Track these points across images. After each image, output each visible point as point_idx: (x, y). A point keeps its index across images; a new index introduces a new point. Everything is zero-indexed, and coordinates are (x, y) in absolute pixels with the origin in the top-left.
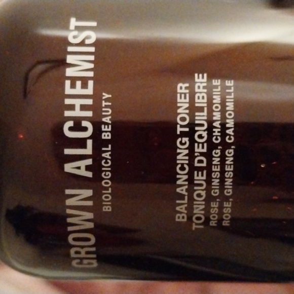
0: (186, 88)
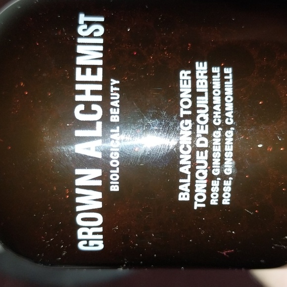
0: (188, 75)
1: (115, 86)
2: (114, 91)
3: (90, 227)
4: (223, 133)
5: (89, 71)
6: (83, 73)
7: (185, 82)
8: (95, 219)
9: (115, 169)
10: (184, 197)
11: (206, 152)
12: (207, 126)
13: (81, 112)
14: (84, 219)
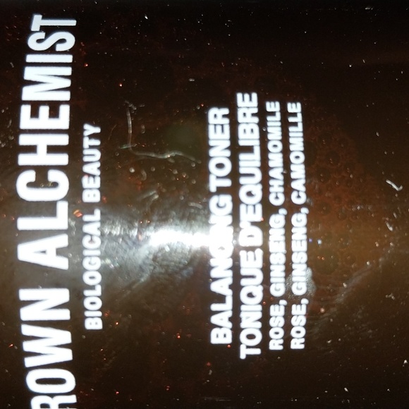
0: (224, 116)
1: (92, 136)
2: (91, 147)
3: (52, 395)
4: (288, 219)
5: (44, 110)
6: (35, 114)
7: (219, 128)
8: (60, 381)
9: (92, 288)
10: (220, 336)
11: (259, 253)
12: (259, 208)
13: (30, 185)
14: (40, 381)
